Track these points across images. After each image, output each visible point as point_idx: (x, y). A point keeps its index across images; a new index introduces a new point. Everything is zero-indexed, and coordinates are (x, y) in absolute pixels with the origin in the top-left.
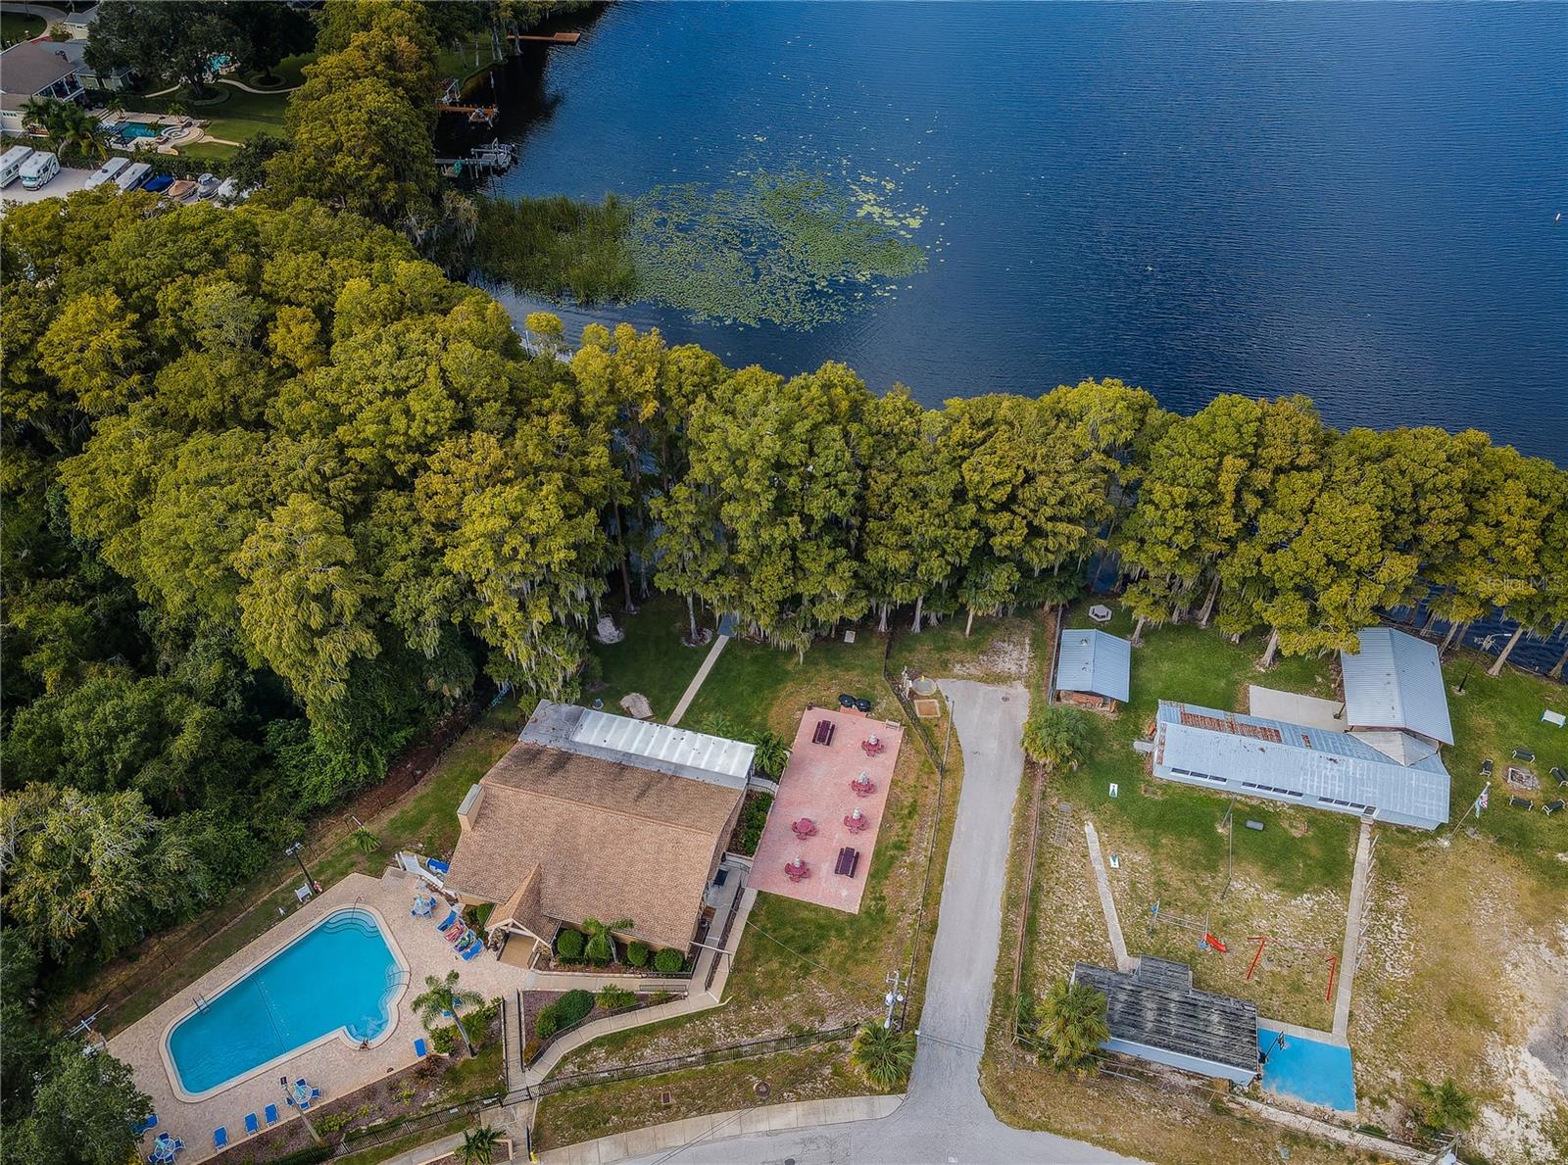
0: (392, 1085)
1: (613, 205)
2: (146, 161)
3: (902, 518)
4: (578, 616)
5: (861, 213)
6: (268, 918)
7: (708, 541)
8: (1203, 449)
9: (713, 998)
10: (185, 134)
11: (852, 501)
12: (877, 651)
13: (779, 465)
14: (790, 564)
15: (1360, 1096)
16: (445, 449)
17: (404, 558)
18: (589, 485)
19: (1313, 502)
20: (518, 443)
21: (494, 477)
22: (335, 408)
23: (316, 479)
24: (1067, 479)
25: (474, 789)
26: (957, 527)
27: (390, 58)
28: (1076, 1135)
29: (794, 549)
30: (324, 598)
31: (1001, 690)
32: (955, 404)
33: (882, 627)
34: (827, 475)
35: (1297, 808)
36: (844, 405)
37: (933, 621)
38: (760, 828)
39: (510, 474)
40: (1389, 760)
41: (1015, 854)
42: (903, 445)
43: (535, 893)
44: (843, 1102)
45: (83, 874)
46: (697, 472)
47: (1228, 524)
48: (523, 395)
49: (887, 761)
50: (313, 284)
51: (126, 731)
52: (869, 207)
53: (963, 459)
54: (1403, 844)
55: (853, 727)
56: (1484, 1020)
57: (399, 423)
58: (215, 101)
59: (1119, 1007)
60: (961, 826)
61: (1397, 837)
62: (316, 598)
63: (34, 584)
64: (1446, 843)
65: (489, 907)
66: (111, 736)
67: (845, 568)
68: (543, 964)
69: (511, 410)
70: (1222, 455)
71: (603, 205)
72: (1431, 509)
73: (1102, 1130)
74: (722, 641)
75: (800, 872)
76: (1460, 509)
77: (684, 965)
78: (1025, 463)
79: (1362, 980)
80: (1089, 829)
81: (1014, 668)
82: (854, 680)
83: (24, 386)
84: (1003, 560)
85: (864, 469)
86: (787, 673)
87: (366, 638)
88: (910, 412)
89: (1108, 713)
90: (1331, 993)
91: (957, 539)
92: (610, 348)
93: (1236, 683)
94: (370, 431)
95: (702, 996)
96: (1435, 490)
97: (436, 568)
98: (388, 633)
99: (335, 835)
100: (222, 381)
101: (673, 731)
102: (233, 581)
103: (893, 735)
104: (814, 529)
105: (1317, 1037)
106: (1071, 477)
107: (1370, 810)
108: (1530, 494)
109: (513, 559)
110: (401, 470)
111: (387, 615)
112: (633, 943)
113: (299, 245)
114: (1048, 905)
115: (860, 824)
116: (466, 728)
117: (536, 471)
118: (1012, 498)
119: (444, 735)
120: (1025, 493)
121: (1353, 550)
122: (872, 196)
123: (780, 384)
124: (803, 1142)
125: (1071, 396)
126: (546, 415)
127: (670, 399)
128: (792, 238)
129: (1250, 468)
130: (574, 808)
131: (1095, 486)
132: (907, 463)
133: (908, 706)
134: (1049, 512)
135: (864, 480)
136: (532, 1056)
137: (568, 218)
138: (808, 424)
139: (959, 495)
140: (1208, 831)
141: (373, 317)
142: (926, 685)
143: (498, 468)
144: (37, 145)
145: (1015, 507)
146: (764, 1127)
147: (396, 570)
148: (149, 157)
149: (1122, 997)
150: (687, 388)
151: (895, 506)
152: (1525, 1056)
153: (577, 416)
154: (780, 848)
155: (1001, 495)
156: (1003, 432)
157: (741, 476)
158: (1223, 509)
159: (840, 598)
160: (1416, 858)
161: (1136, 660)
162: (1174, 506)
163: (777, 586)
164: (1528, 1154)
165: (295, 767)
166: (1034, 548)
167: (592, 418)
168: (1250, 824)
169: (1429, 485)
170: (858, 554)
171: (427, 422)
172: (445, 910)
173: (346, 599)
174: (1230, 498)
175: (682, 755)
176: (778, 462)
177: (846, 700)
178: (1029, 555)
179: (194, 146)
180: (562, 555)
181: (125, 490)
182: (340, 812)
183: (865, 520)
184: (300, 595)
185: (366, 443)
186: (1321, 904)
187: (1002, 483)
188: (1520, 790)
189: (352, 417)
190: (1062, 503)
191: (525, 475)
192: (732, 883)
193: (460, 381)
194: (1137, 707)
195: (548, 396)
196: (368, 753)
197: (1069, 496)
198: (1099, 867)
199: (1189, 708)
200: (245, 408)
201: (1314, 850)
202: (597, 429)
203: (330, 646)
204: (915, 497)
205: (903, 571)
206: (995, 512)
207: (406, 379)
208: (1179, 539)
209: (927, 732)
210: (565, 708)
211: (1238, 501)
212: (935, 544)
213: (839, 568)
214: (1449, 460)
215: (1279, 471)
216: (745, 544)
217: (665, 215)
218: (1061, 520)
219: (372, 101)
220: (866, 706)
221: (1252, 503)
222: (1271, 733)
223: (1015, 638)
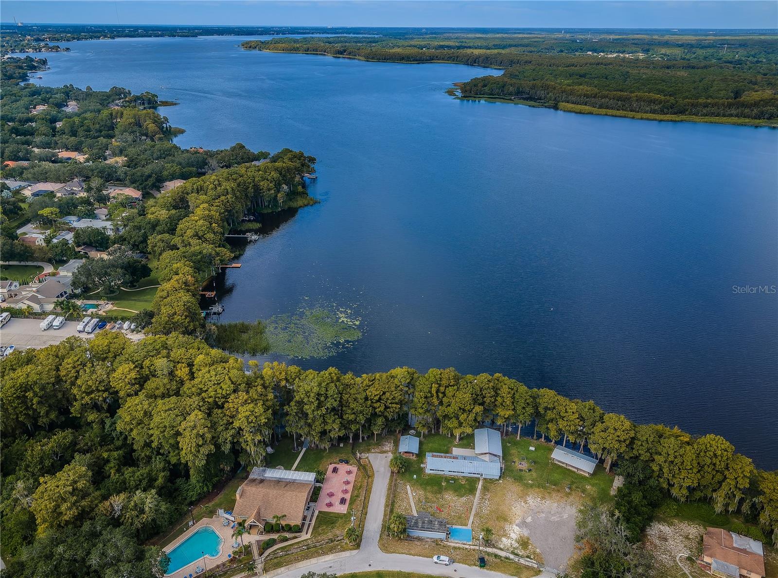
0: (224, 564)
1: (259, 323)
2: (97, 318)
3: (352, 406)
4: (266, 439)
5: (340, 321)
6: (182, 532)
7: (300, 417)
8: (427, 383)
9: (309, 536)
10: (107, 307)
11: (338, 402)
12: (350, 448)
13: (319, 394)
14: (323, 421)
15: (473, 539)
16: (233, 396)
17: (222, 425)
18: (269, 403)
19: (455, 394)
20: (251, 394)
21: (246, 402)
22: (201, 389)
23: (198, 407)
24: (394, 393)
25: (240, 488)
26: (366, 407)
27: (186, 283)
28: (402, 553)
29: (324, 417)
30: (203, 436)
31: (385, 455)
32: (364, 376)
33: (351, 441)
34: (331, 396)
35: (463, 477)
36: (335, 378)
37: (366, 438)
38: (318, 495)
39: (250, 401)
40: (485, 461)
41: (388, 494)
42: (351, 387)
43: (258, 513)
44: (343, 553)
45: (142, 511)
46: (297, 398)
47: (435, 401)
48: (249, 382)
49: (353, 475)
50: (186, 357)
51: (144, 479)
52: (343, 318)
53: (367, 390)
54: (490, 483)
55: (343, 468)
56: (505, 520)
57: (220, 391)
58: (114, 294)
59: (412, 523)
60: (374, 489)
61: (489, 483)
62: (201, 436)
63: (101, 447)
64: (501, 482)
65: (244, 521)
66: (140, 481)
67: (338, 421)
68: (261, 533)
69: (247, 386)
70: (432, 384)
71: (256, 323)
72: (486, 394)
73: (408, 551)
74: (304, 449)
75: (330, 505)
76: (493, 393)
77: (299, 529)
78: (382, 389)
79: (477, 514)
80: (408, 487)
81: (388, 449)
82: (344, 456)
83: (102, 391)
84: (380, 416)
85: (341, 394)
86: (324, 456)
87: (213, 447)
88: (353, 379)
89: (414, 458)
90: (468, 519)
91: (366, 410)
92: (272, 368)
93: (449, 447)
94: (212, 394)
95: (305, 536)
96: (485, 389)
97: (230, 427)
98: (218, 446)
99: (196, 511)
100: (164, 385)
101: (292, 472)
102: (178, 434)
103: (354, 469)
104: (329, 411)
105: (464, 527)
106: (395, 392)
107: (482, 475)
108: (509, 388)
109: (252, 422)
110: (220, 403)
111: (217, 441)
112: (286, 525)
113: (180, 346)
114: (396, 506)
115: (346, 491)
116: (231, 479)
117: (256, 400)
118: (380, 399)
119: (225, 482)
120: (383, 397)
121: (466, 405)
122: (343, 315)
123: (318, 374)
124: (334, 562)
125: (394, 372)
126: (256, 386)
127: (289, 380)
128: (319, 330)
129: (439, 387)
130: (268, 490)
131: (401, 394)
132: (352, 391)
133: (359, 461)
134: (390, 402)
135: (341, 396)
136: (261, 554)
137: (244, 329)
138: (326, 383)
139: (366, 399)
140: (440, 484)
141: (206, 365)
142: (364, 455)
143: (246, 401)
144: (57, 315)
145: (381, 401)
146: (323, 560)
147: (220, 428)
148: (97, 316)
149: (413, 521)
150: (293, 377)
151: (350, 403)
152: (515, 526)
153: (265, 387)
154: (324, 499)
155: (377, 398)
156: (377, 382)
157: (308, 398)
158: (434, 398)
159: (337, 429)
160: (493, 486)
161: (421, 443)
162: (421, 398)
163: (320, 427)
164: (512, 546)
165: (186, 490)
166: (387, 411)
167: (268, 387)
168: (450, 482)
169: (484, 388)
170: (341, 417)
171: (227, 390)
172: (232, 524)
173: (208, 436)
174: (435, 394)
175: (295, 477)
176: (318, 393)
177: (341, 461)
178: (386, 414)
179: (110, 311)
180: (264, 420)
181: (141, 415)
182: (196, 505)
183: (342, 407)
184: (198, 435)
185: (211, 397)
186: (468, 499)
187: (377, 395)
188: (522, 467)
189: (207, 391)
190: (392, 399)
191: (253, 402)
192: (311, 510)
193: (234, 380)
194: (421, 455)
195: (256, 382)
196: (206, 485)
197: (394, 397)
198: (410, 495)
199: (434, 454)
200: (171, 392)
201: (467, 486)
202: (269, 389)
203: (203, 450)
204: (355, 400)
205: (353, 420)
206: (376, 403)
207: (219, 380)
208: (424, 406)
209: (364, 468)
210: (261, 468)
211: (438, 396)
212: (361, 412)
213: (336, 421)
214: (488, 381)
215: (446, 387)
216: (311, 416)
217: (277, 325)
218: (393, 404)
219: (185, 299)
220: (347, 462)
221: (441, 395)
222: (455, 458)
223: (389, 441)
